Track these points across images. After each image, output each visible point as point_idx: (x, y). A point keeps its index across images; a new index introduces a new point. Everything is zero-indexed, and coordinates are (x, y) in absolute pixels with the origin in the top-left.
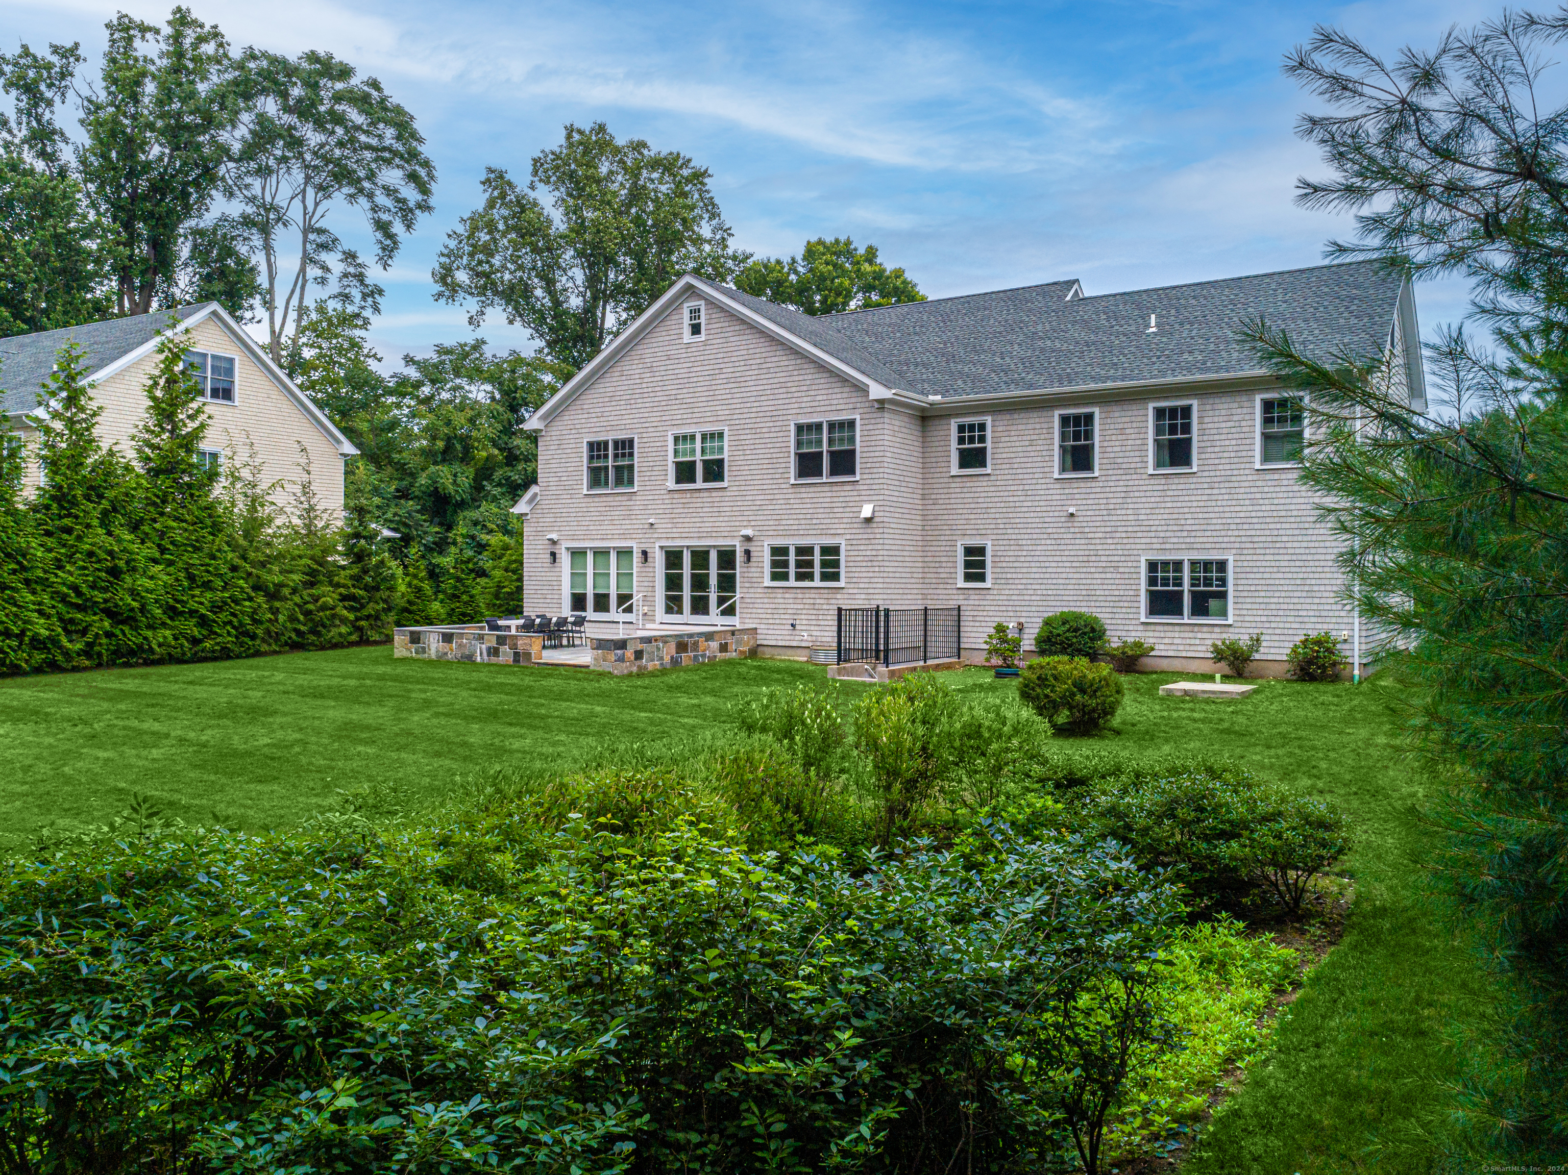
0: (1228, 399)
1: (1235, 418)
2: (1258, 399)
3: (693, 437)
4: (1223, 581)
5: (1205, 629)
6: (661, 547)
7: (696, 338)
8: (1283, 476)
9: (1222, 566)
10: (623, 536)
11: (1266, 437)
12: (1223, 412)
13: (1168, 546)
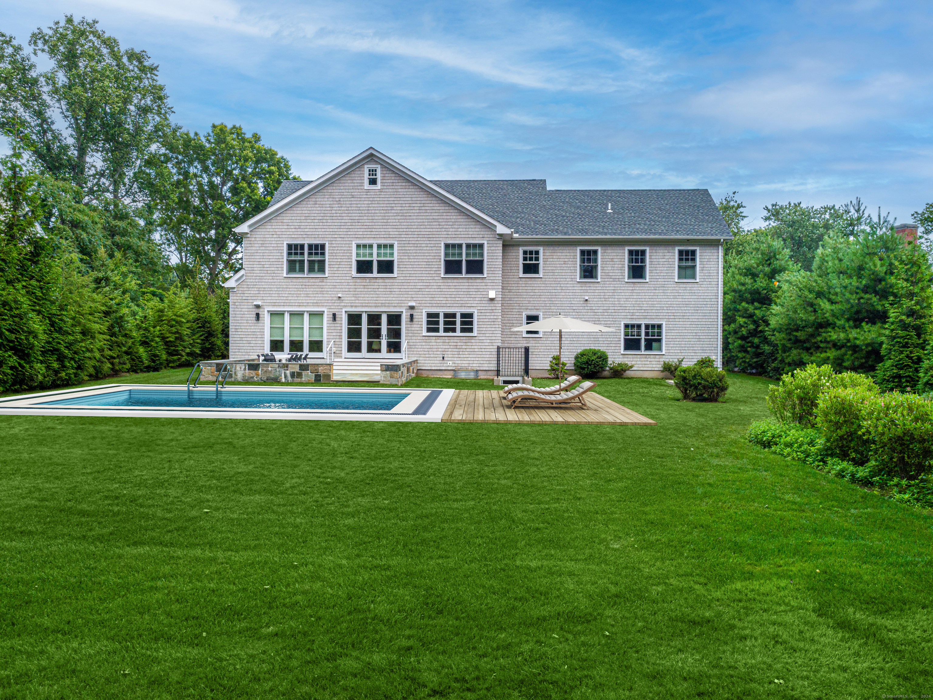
0: (663, 248)
1: (666, 257)
2: (677, 249)
3: (371, 246)
4: (660, 334)
5: (652, 356)
6: (346, 312)
7: (373, 187)
8: (687, 286)
9: (660, 326)
10: (316, 304)
11: (679, 267)
12: (661, 254)
13: (634, 317)
